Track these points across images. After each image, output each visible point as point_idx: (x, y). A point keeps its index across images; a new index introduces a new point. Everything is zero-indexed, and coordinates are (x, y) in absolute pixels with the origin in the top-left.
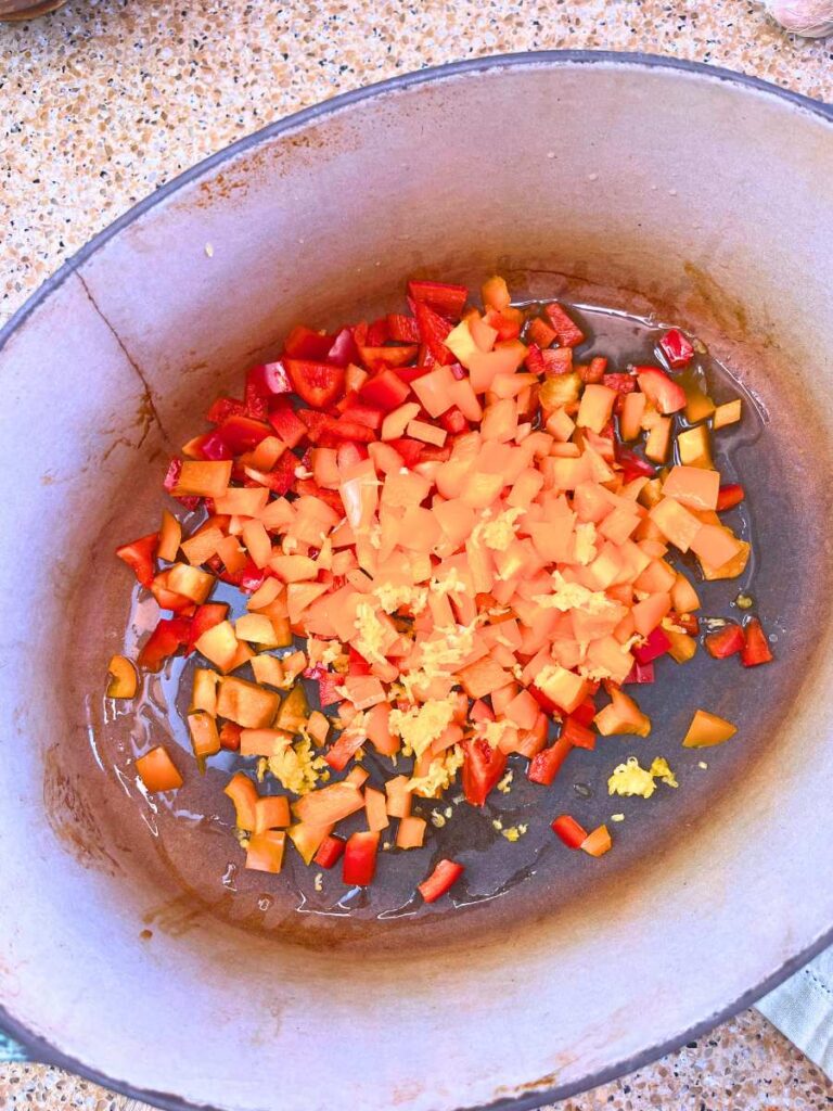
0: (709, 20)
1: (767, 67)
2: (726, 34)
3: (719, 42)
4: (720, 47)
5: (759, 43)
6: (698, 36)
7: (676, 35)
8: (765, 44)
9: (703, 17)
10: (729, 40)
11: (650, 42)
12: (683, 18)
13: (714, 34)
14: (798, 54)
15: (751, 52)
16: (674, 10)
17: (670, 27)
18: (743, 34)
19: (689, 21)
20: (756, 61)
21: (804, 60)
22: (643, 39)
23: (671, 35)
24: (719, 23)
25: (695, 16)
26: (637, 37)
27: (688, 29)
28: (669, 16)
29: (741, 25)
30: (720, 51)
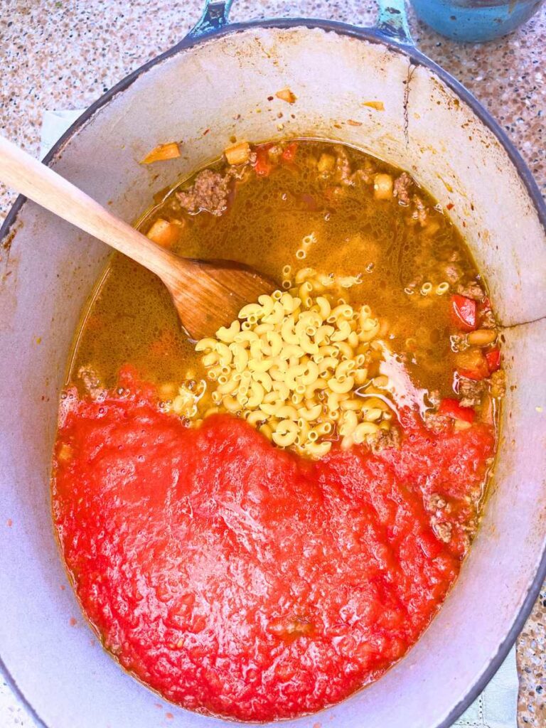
0: (19, 88)
1: (58, 70)
2: (31, 82)
3: (33, 88)
4: (35, 89)
5: (44, 68)
6: (23, 97)
7: (17, 107)
8: (46, 66)
9: (16, 90)
10: (34, 82)
11: (13, 121)
12: (11, 100)
13: (28, 88)
14: (60, 52)
15: (47, 74)
16: (5, 103)
17: (12, 108)
18: (35, 74)
19: (14, 98)
20: (52, 74)
21: (65, 51)
22: (10, 124)
23: (16, 110)
24: (23, 84)
25: (13, 94)
26: (7, 127)
27: (18, 100)
28: (6, 106)
29: (31, 73)
30: (37, 89)
